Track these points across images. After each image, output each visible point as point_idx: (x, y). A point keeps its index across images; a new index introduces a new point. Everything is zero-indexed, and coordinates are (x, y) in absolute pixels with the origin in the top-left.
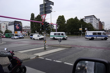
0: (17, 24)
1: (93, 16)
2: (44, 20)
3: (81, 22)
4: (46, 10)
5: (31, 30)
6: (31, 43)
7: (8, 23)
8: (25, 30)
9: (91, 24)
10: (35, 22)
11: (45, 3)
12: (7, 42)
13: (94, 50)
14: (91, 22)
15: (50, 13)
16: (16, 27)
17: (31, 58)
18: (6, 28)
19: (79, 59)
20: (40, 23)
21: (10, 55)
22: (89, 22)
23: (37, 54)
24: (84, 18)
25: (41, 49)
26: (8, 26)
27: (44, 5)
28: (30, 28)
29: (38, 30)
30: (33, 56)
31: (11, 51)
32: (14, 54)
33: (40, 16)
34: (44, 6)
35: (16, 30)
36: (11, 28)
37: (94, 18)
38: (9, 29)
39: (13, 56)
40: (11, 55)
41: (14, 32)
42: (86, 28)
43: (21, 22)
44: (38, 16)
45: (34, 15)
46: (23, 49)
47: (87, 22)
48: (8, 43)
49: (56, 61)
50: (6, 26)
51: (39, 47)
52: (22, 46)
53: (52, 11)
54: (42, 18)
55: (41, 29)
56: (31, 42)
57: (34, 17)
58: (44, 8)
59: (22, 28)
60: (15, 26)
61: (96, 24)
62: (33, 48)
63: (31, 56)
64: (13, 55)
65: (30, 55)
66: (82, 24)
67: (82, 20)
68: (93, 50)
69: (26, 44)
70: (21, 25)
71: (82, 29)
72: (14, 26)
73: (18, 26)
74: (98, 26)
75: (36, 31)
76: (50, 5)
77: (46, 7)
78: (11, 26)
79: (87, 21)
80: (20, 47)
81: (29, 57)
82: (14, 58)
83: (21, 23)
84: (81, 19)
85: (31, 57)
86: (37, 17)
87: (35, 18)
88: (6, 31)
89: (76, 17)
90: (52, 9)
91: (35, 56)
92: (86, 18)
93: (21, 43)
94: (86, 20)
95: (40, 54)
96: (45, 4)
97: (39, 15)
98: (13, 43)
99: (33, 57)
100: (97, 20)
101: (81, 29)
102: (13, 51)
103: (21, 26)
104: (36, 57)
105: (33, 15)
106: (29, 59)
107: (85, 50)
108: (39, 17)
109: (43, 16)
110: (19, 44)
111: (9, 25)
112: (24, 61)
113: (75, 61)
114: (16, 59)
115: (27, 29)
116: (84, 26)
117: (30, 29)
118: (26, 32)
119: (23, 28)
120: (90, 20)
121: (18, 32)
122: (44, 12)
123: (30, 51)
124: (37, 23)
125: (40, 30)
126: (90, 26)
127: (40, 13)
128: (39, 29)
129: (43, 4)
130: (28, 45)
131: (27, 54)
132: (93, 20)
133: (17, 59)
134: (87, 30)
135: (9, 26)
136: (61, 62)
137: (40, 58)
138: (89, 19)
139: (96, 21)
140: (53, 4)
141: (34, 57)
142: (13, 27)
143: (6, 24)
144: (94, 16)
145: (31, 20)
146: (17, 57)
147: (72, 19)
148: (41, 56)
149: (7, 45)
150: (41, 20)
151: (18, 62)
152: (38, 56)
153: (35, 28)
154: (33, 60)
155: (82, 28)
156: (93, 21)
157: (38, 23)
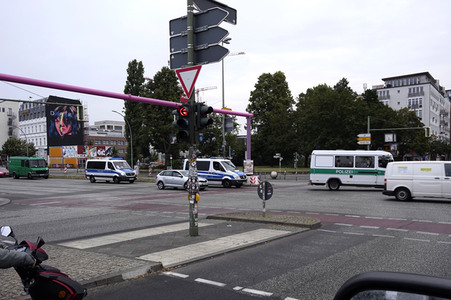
0: (61, 110)
1: (424, 78)
2: (192, 93)
3: (365, 103)
4: (202, 47)
5: (129, 140)
6: (127, 204)
7: (16, 109)
8: (101, 139)
9: (413, 114)
10: (146, 104)
11: (195, 12)
12: (12, 198)
13: (426, 237)
14: (415, 106)
15: (217, 60)
16: (57, 125)
17: (127, 276)
18: (10, 133)
19: (357, 279)
20: (173, 107)
21: (25, 259)
22: (404, 105)
23: (154, 258)
24: (381, 87)
25: (175, 233)
26: (16, 121)
27: (189, 21)
28: (123, 130)
29: (162, 139)
30: (135, 264)
31: (34, 241)
32: (46, 258)
33: (172, 73)
34: (189, 28)
35: (54, 140)
36: (34, 132)
37: (427, 88)
38: (22, 138)
39: (43, 263)
40: (29, 258)
41: (48, 150)
42: (389, 132)
43: (78, 102)
44: (159, 73)
45: (141, 69)
46: (88, 232)
47: (396, 107)
48: (16, 202)
49: (246, 290)
50: (10, 122)
51: (167, 222)
52: (84, 218)
53: (226, 51)
54: (180, 85)
55: (174, 139)
56: (124, 198)
57: (143, 80)
58: (189, 38)
59: (83, 129)
60: (51, 121)
61: (438, 113)
62: (137, 226)
63: (128, 264)
64: (39, 262)
65: (121, 261)
66: (371, 115)
67: (371, 95)
68: (424, 238)
69: (105, 210)
70: (81, 117)
71: (372, 138)
72: (44, 119)
73: (67, 120)
74: (446, 124)
75: (151, 147)
76: (219, 22)
77: (201, 29)
78: (34, 121)
79: (397, 100)
80: (73, 220)
81: (116, 270)
82: (43, 274)
83: (81, 108)
84: (368, 92)
85: (130, 270)
86: (158, 77)
87: (146, 82)
88: (6, 145)
89: (344, 82)
90: (226, 42)
91: (148, 267)
92: (389, 86)
93: (81, 204)
94: (389, 97)
95: (167, 258)
96: (195, 15)
97: (164, 68)
98: (44, 201)
99: (134, 271)
100: (443, 94)
101: (364, 139)
102: (42, 243)
103: (82, 123)
104: (149, 272)
105: (135, 69)
106: (119, 278)
107: (383, 239)
108: (166, 80)
109: (187, 77)
110: (70, 206)
111: (25, 115)
112: (96, 290)
113: (337, 289)
114: (55, 278)
115: (110, 134)
116: (381, 124)
117: (122, 134)
118: (102, 153)
119: (92, 134)
120: (410, 95)
121: (65, 149)
122: (189, 56)
123: (123, 243)
124: (154, 105)
125: (169, 140)
126: (409, 126)
127: (171, 62)
128: (167, 134)
129: (185, 18)
130: (113, 211)
131: (105, 257)
132: (423, 94)
133: (60, 278)
134: (393, 143)
135: (23, 123)
136: (269, 294)
137: (168, 273)
138: (405, 91)
139: (438, 103)
140: (232, 15)
141: (142, 272)
142: (44, 128)
143: (7, 110)
144: (427, 74)
145: (126, 91)
146: (58, 272)
147: (322, 89)
148: (174, 268)
149: (13, 213)
150: (177, 94)
151: (62, 294)
152: (160, 267)
153: (146, 132)
154: (137, 283)
155: (369, 135)
156: (425, 100)
157: (160, 106)
